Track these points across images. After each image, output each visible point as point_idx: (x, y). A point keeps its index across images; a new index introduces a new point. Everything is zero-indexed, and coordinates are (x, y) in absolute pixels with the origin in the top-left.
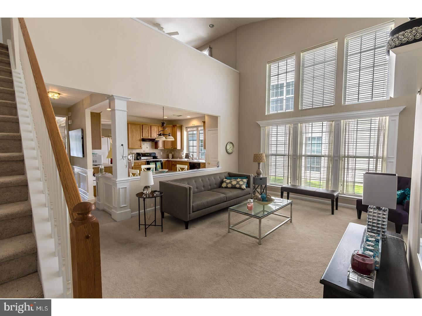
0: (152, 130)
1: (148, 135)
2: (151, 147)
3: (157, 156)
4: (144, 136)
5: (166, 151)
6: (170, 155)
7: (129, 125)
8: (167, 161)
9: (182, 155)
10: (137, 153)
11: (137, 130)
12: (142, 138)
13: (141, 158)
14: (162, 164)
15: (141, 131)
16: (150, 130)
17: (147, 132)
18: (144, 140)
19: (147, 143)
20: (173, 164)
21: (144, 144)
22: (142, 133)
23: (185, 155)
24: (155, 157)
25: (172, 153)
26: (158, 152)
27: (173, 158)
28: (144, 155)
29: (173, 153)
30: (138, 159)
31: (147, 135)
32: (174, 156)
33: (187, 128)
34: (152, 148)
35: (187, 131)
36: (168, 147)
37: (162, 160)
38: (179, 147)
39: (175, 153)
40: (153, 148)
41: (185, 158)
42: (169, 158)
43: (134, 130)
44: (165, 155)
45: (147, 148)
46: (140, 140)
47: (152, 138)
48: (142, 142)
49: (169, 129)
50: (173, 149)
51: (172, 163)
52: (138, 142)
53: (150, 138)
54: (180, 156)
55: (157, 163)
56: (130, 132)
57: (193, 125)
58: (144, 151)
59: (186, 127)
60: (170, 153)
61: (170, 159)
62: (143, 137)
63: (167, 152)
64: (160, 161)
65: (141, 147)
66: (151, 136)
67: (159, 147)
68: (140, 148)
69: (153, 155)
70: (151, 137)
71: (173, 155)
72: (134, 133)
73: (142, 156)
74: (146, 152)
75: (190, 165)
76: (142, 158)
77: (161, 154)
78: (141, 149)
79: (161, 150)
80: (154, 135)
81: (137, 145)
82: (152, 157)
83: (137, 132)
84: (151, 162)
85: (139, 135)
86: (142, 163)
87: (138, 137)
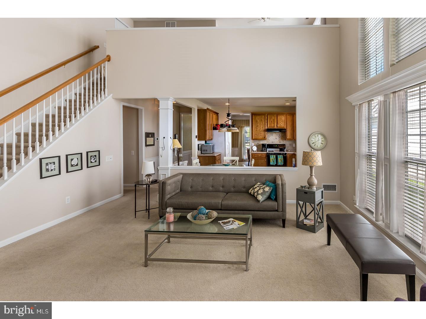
0: (278, 119)
1: (274, 125)
2: (280, 138)
4: (269, 126)
7: (253, 115)
11: (262, 120)
12: (267, 129)
15: (266, 121)
16: (276, 119)
18: (269, 130)
19: (276, 134)
21: (272, 135)
22: (266, 124)
26: (290, 144)
28: (271, 146)
40: (282, 139)
43: (258, 121)
45: (276, 138)
46: (264, 131)
47: (279, 127)
48: (266, 133)
55: (278, 156)
56: (253, 123)
58: (273, 142)
62: (267, 127)
64: (284, 154)
65: (265, 138)
66: (277, 126)
67: (287, 138)
72: (259, 124)
73: (268, 148)
78: (268, 141)
80: (281, 124)
81: (261, 135)
82: (279, 149)
83: (261, 122)
84: (271, 155)
85: (264, 126)
86: (262, 155)
87: (263, 128)
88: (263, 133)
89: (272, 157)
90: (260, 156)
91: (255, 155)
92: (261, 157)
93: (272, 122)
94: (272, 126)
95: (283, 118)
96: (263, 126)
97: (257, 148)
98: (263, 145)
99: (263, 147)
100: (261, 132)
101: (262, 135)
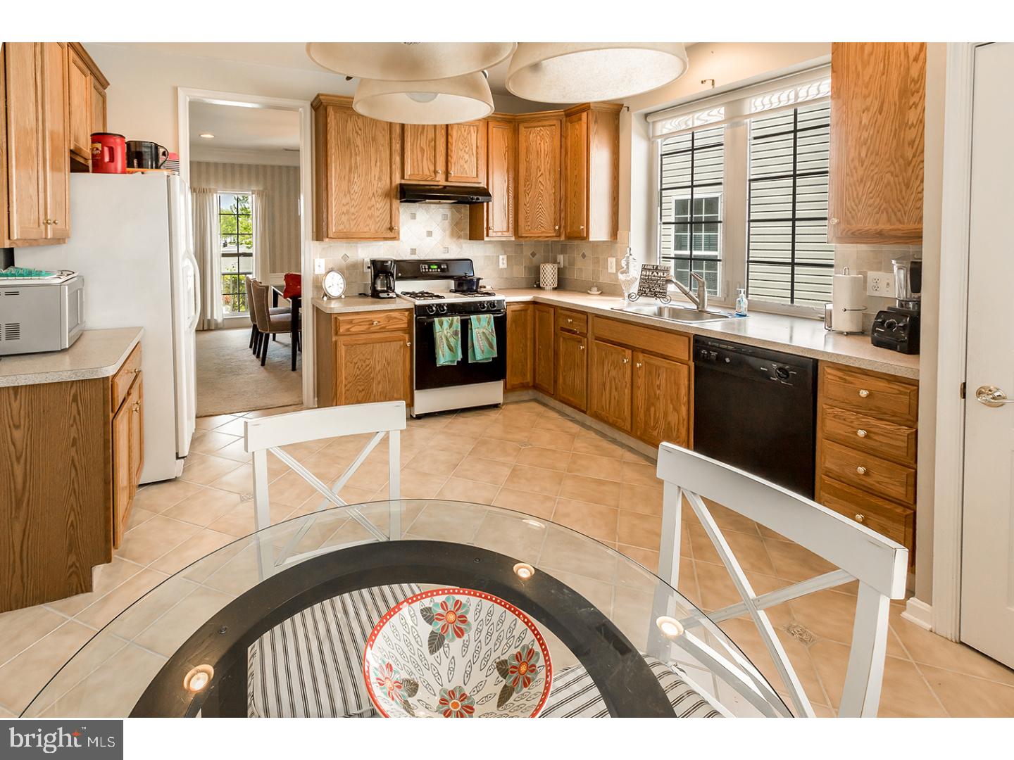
1: (432, 168)
2: (448, 232)
3: (477, 275)
4: (408, 171)
5: (527, 252)
6: (549, 273)
7: (331, 112)
8: (531, 307)
9: (621, 277)
10: (374, 262)
11: (374, 139)
12: (401, 185)
13: (390, 289)
14: (500, 324)
15: (397, 147)
16: (443, 140)
17: (429, 153)
18: (410, 194)
19: (427, 212)
20: (563, 329)
21: (414, 217)
22: (397, 159)
23: (635, 272)
24: (466, 284)
25: (555, 261)
26: (487, 257)
27: (561, 286)
28: (414, 270)
29: (561, 258)
30: (375, 294)
31: (427, 167)
32: (568, 275)
33: (650, 119)
34: (456, 233)
35: (650, 139)
36: (536, 232)
37: (499, 302)
38: (598, 230)
39: (572, 263)
40: (459, 237)
41: (642, 293)
42: (539, 287)
43: (359, 141)
44: (520, 272)
45: (430, 234)
46: (388, 195)
47: (454, 181)
48: (396, 203)
49: (546, 132)
50: (563, 238)
51: (562, 323)
52: (378, 206)
53: (440, 180)
54: (603, 279)
55: (473, 317)
56: (333, 153)
57: (707, 88)
58: (413, 251)
59: (646, 115)
60: (546, 261)
61: (549, 296)
62: (403, 177)
63: (533, 254)
64: (492, 308)
65: (391, 229)
66: (447, 173)
67: (488, 228)
68: (392, 235)
69: (458, 271)
70: (447, 180)
71: (561, 273)
73: (399, 278)
74: (422, 258)
75: (697, 356)
76: (401, 287)
77: (503, 262)
78: (395, 243)
79: (503, 244)
80: (466, 166)
81: (370, 217)
82: (452, 284)
83: (373, 150)
84: (438, 315)
85: (386, 169)
86: (389, 318)
87: (380, 179)
88: (381, 205)
89: (446, 325)
90: (383, 323)
91: (351, 322)
92: (383, 329)
93: (422, 150)
94: (426, 172)
95: (474, 136)
96: (381, 171)
97: (348, 283)
98: (380, 269)
99: (376, 276)
100: (373, 201)
101: (377, 213)
